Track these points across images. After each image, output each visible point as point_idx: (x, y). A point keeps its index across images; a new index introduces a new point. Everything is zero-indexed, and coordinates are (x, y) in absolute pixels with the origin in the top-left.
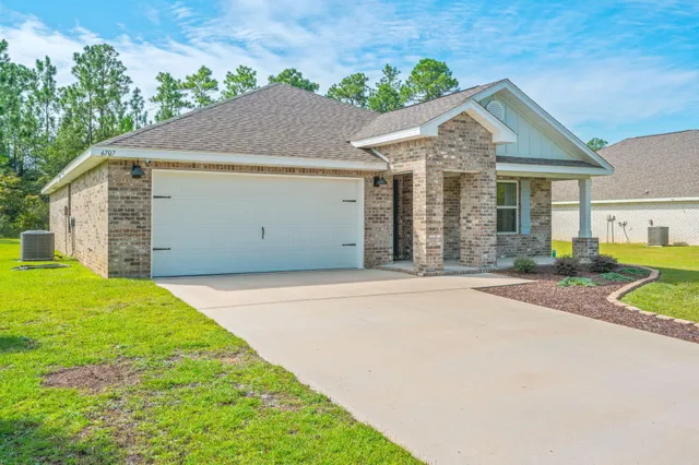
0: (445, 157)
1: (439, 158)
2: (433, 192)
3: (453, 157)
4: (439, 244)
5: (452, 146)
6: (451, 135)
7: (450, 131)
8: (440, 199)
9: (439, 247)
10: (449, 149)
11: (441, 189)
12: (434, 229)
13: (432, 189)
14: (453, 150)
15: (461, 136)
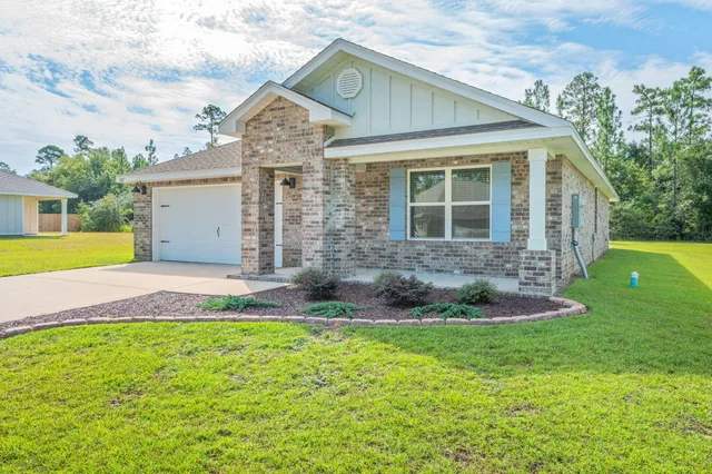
0: (262, 151)
1: (255, 154)
2: (249, 191)
3: (270, 150)
4: (254, 246)
5: (268, 138)
6: (268, 127)
7: (267, 123)
8: (256, 198)
9: (254, 249)
10: (265, 143)
11: (257, 187)
12: (249, 230)
13: (248, 187)
14: (270, 142)
15: (278, 125)
